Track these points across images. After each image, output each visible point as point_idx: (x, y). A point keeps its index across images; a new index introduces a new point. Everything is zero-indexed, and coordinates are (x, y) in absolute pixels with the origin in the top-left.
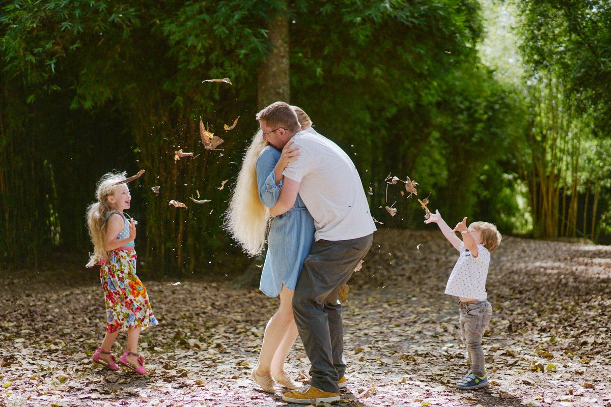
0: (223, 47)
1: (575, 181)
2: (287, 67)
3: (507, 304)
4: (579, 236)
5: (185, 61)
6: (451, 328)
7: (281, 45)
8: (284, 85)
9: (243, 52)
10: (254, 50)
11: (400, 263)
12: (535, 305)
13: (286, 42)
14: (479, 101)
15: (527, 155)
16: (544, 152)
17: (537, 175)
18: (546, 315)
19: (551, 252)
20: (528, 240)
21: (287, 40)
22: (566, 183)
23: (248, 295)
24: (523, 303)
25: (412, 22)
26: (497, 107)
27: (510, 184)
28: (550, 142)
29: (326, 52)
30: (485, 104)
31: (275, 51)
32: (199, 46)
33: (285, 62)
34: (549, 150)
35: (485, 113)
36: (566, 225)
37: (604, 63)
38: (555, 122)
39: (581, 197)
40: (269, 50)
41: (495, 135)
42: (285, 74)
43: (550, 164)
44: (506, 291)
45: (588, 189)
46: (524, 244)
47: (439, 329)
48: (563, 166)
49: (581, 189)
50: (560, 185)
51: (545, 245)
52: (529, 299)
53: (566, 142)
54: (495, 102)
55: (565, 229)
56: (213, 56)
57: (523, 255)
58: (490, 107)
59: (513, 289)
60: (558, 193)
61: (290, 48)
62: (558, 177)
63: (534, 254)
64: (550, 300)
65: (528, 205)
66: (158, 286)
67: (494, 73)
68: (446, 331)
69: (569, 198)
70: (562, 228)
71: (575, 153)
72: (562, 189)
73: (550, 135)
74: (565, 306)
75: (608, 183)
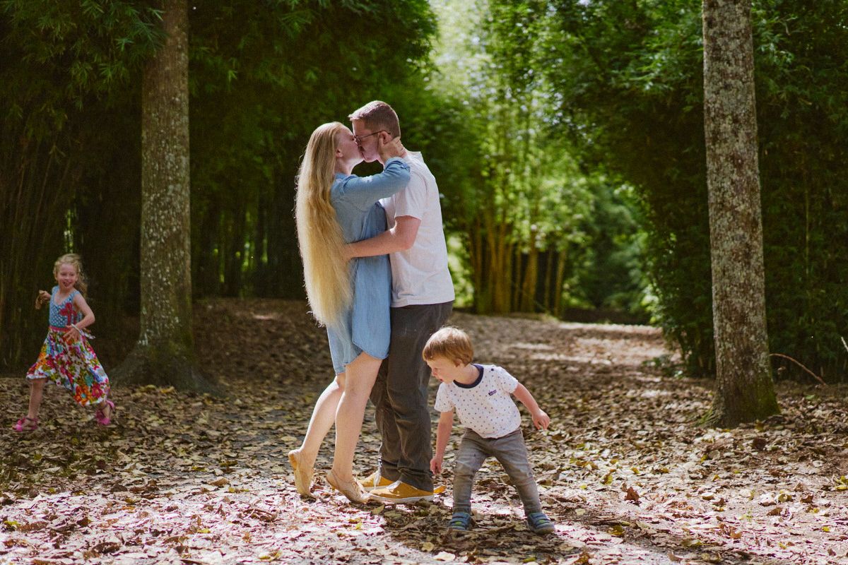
0: (92, 33)
1: (533, 233)
2: (186, 66)
4: (539, 311)
5: (32, 51)
7: (177, 34)
8: (182, 91)
9: (123, 41)
10: (140, 40)
11: (317, 349)
13: (184, 30)
14: (417, 119)
16: (491, 193)
17: (483, 226)
19: (517, 333)
20: (482, 316)
21: (185, 25)
22: (520, 235)
23: (132, 396)
25: (361, 9)
26: (439, 128)
28: (500, 179)
29: (241, 46)
30: (424, 124)
31: (170, 41)
32: (57, 31)
33: (184, 56)
34: (499, 191)
36: (521, 295)
37: (616, 76)
38: (508, 151)
39: (542, 256)
40: (161, 40)
42: (183, 74)
43: (500, 210)
45: (552, 246)
46: (479, 322)
48: (518, 211)
49: (540, 245)
50: (514, 240)
51: (507, 323)
53: (523, 179)
54: (437, 122)
55: (520, 301)
57: (481, 336)
58: (431, 127)
60: (511, 249)
61: (189, 38)
62: (510, 227)
63: (496, 335)
69: (525, 258)
70: (516, 300)
71: (533, 195)
72: (516, 244)
73: (500, 169)
74: (572, 404)
75: (578, 237)
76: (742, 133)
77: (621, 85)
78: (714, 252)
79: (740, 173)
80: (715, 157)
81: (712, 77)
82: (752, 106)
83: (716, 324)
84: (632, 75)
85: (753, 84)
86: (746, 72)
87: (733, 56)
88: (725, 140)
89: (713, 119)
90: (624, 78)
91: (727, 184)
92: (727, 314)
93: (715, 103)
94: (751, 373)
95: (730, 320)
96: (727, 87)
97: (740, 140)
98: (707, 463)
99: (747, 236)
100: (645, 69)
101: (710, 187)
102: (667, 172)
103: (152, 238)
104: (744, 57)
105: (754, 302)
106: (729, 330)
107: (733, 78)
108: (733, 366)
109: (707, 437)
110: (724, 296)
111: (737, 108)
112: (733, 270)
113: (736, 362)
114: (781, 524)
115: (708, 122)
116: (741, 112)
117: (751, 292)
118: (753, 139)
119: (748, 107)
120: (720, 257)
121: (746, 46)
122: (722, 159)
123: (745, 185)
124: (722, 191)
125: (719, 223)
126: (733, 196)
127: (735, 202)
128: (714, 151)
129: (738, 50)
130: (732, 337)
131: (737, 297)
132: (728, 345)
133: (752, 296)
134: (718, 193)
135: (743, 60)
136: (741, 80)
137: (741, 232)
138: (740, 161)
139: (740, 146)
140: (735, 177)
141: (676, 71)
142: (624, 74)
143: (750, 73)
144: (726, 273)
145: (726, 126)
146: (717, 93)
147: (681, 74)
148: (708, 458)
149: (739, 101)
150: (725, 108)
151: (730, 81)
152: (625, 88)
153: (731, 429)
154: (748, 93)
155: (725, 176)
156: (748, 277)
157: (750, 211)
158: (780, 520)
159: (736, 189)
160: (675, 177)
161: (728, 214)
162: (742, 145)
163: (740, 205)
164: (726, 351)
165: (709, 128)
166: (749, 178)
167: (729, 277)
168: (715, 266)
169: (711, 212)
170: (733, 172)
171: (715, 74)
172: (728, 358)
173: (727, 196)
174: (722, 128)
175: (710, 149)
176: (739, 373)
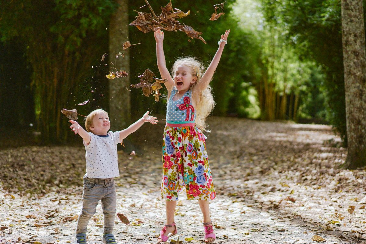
0: (88, 5)
1: (285, 87)
3: (255, 158)
4: (287, 119)
5: (65, 13)
6: (228, 172)
7: (123, 5)
9: (101, 8)
10: (108, 8)
12: (272, 158)
13: (126, 3)
15: (258, 72)
16: (267, 70)
17: (263, 84)
18: (280, 164)
19: (274, 128)
21: (127, 1)
22: (279, 88)
24: (264, 157)
26: (242, 43)
27: (246, 89)
31: (120, 8)
32: (74, 5)
33: (126, 15)
34: (270, 69)
35: (235, 47)
36: (279, 112)
37: (310, 18)
38: (273, 52)
39: (288, 96)
40: (117, 8)
41: (240, 60)
43: (270, 77)
44: (253, 151)
45: (293, 92)
47: (222, 173)
48: (278, 78)
49: (288, 91)
50: (276, 90)
52: (268, 155)
53: (280, 64)
54: (241, 40)
55: (279, 115)
56: (83, 11)
57: (258, 130)
58: (238, 43)
59: (257, 150)
60: (275, 94)
61: (129, 7)
62: (274, 85)
64: (279, 156)
65: (257, 101)
66: (50, 149)
67: (238, 23)
68: (226, 173)
69: (281, 98)
70: (277, 114)
71: (284, 71)
72: (277, 92)
73: (270, 59)
74: (289, 159)
75: (304, 88)
76: (358, 42)
77: (312, 22)
78: (347, 93)
79: (357, 59)
80: (347, 52)
81: (345, 17)
82: (363, 30)
83: (348, 124)
84: (317, 18)
85: (363, 20)
86: (360, 14)
87: (354, 8)
88: (351, 45)
89: (346, 35)
90: (313, 19)
91: (352, 64)
92: (352, 120)
93: (346, 28)
94: (363, 146)
95: (353, 123)
96: (351, 21)
97: (358, 44)
98: (339, 185)
99: (361, 86)
100: (322, 15)
101: (345, 65)
102: (333, 59)
103: (114, 90)
104: (359, 8)
105: (364, 115)
106: (353, 127)
107: (354, 17)
108: (355, 143)
109: (342, 174)
110: (351, 113)
111: (356, 30)
112: (355, 101)
113: (356, 141)
114: (364, 213)
115: (343, 37)
116: (358, 32)
117: (363, 110)
118: (363, 44)
119: (361, 30)
120: (349, 96)
121: (360, 3)
122: (350, 53)
123: (360, 64)
124: (350, 66)
125: (348, 80)
126: (354, 69)
127: (355, 71)
128: (346, 49)
129: (356, 5)
130: (354, 130)
131: (356, 113)
132: (353, 134)
133: (363, 112)
134: (348, 68)
135: (358, 9)
136: (358, 18)
137: (358, 84)
138: (357, 53)
139: (357, 47)
140: (355, 60)
141: (336, 16)
142: (314, 17)
143: (362, 15)
144: (352, 102)
145: (351, 38)
146: (347, 24)
147: (338, 17)
148: (340, 183)
149: (357, 27)
150: (351, 30)
151: (353, 18)
152: (314, 24)
153: (353, 170)
154: (361, 24)
155: (351, 60)
156: (361, 104)
157: (362, 75)
158: (363, 211)
159: (356, 66)
160: (336, 62)
161: (352, 77)
162: (358, 47)
163: (357, 73)
164: (352, 136)
165: (344, 39)
166: (361, 61)
167: (353, 104)
168: (347, 99)
169: (345, 76)
170: (354, 58)
171: (346, 15)
172: (352, 140)
173: (352, 69)
174: (349, 39)
175: (344, 48)
176: (357, 146)
